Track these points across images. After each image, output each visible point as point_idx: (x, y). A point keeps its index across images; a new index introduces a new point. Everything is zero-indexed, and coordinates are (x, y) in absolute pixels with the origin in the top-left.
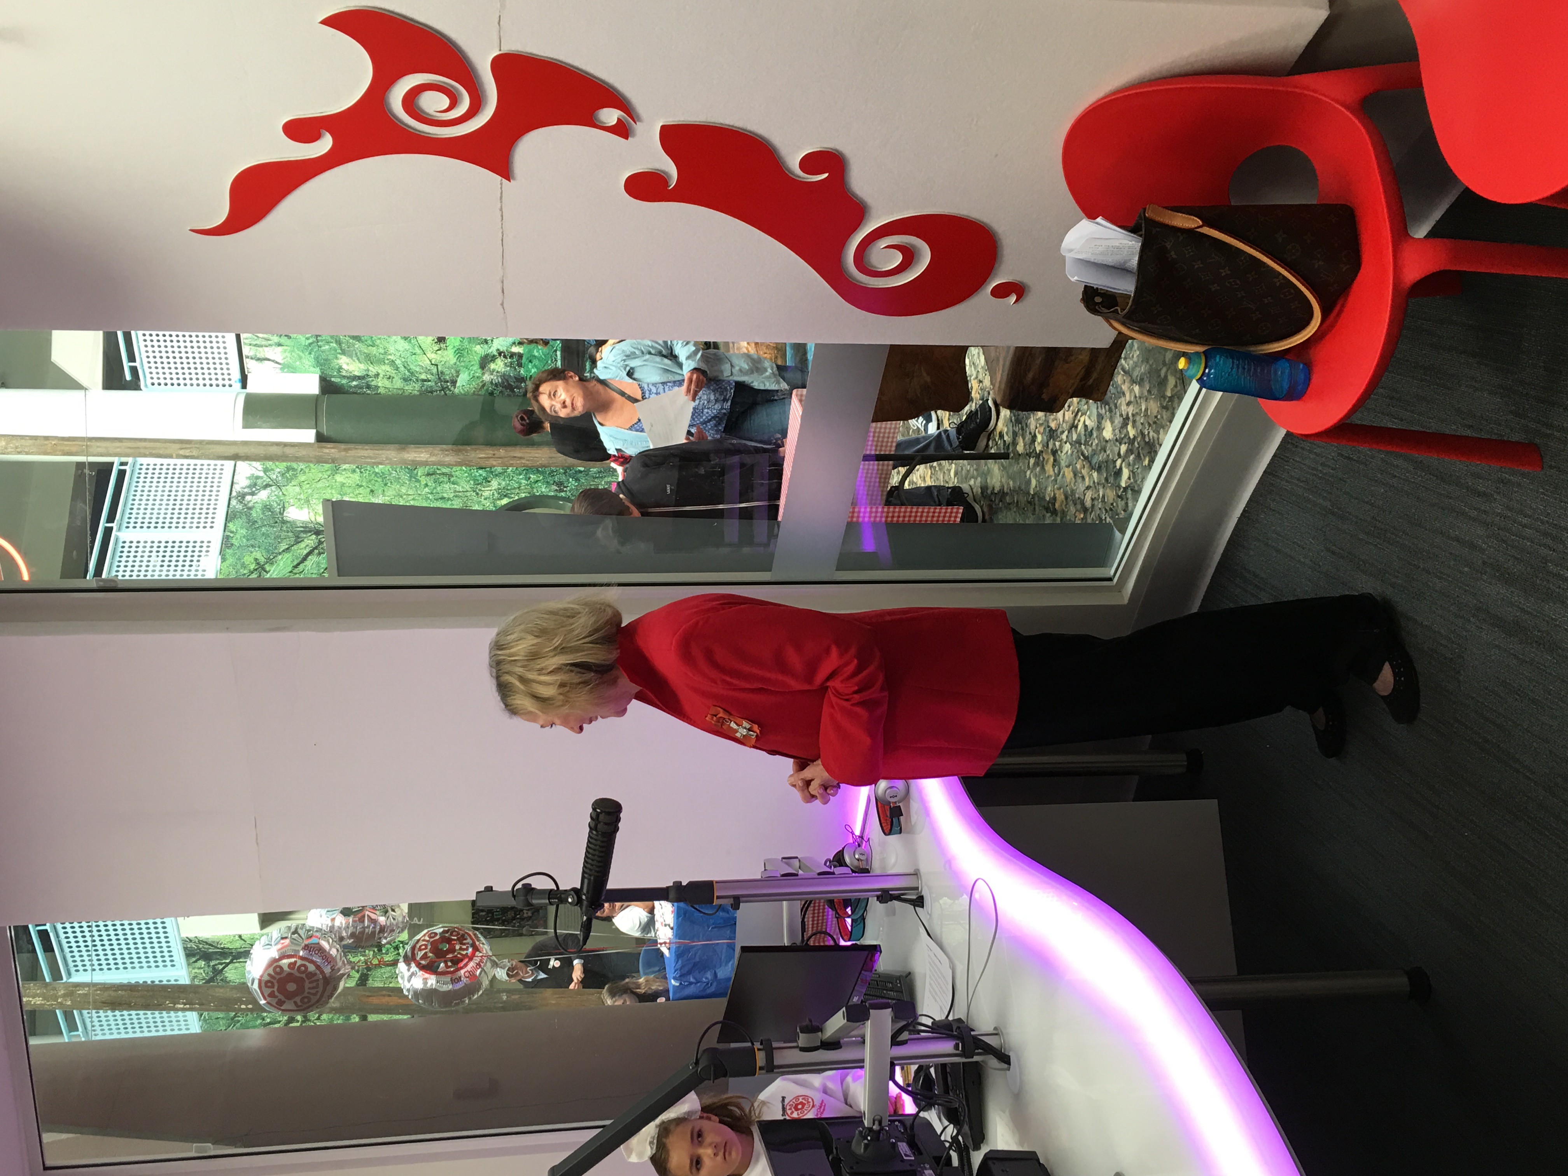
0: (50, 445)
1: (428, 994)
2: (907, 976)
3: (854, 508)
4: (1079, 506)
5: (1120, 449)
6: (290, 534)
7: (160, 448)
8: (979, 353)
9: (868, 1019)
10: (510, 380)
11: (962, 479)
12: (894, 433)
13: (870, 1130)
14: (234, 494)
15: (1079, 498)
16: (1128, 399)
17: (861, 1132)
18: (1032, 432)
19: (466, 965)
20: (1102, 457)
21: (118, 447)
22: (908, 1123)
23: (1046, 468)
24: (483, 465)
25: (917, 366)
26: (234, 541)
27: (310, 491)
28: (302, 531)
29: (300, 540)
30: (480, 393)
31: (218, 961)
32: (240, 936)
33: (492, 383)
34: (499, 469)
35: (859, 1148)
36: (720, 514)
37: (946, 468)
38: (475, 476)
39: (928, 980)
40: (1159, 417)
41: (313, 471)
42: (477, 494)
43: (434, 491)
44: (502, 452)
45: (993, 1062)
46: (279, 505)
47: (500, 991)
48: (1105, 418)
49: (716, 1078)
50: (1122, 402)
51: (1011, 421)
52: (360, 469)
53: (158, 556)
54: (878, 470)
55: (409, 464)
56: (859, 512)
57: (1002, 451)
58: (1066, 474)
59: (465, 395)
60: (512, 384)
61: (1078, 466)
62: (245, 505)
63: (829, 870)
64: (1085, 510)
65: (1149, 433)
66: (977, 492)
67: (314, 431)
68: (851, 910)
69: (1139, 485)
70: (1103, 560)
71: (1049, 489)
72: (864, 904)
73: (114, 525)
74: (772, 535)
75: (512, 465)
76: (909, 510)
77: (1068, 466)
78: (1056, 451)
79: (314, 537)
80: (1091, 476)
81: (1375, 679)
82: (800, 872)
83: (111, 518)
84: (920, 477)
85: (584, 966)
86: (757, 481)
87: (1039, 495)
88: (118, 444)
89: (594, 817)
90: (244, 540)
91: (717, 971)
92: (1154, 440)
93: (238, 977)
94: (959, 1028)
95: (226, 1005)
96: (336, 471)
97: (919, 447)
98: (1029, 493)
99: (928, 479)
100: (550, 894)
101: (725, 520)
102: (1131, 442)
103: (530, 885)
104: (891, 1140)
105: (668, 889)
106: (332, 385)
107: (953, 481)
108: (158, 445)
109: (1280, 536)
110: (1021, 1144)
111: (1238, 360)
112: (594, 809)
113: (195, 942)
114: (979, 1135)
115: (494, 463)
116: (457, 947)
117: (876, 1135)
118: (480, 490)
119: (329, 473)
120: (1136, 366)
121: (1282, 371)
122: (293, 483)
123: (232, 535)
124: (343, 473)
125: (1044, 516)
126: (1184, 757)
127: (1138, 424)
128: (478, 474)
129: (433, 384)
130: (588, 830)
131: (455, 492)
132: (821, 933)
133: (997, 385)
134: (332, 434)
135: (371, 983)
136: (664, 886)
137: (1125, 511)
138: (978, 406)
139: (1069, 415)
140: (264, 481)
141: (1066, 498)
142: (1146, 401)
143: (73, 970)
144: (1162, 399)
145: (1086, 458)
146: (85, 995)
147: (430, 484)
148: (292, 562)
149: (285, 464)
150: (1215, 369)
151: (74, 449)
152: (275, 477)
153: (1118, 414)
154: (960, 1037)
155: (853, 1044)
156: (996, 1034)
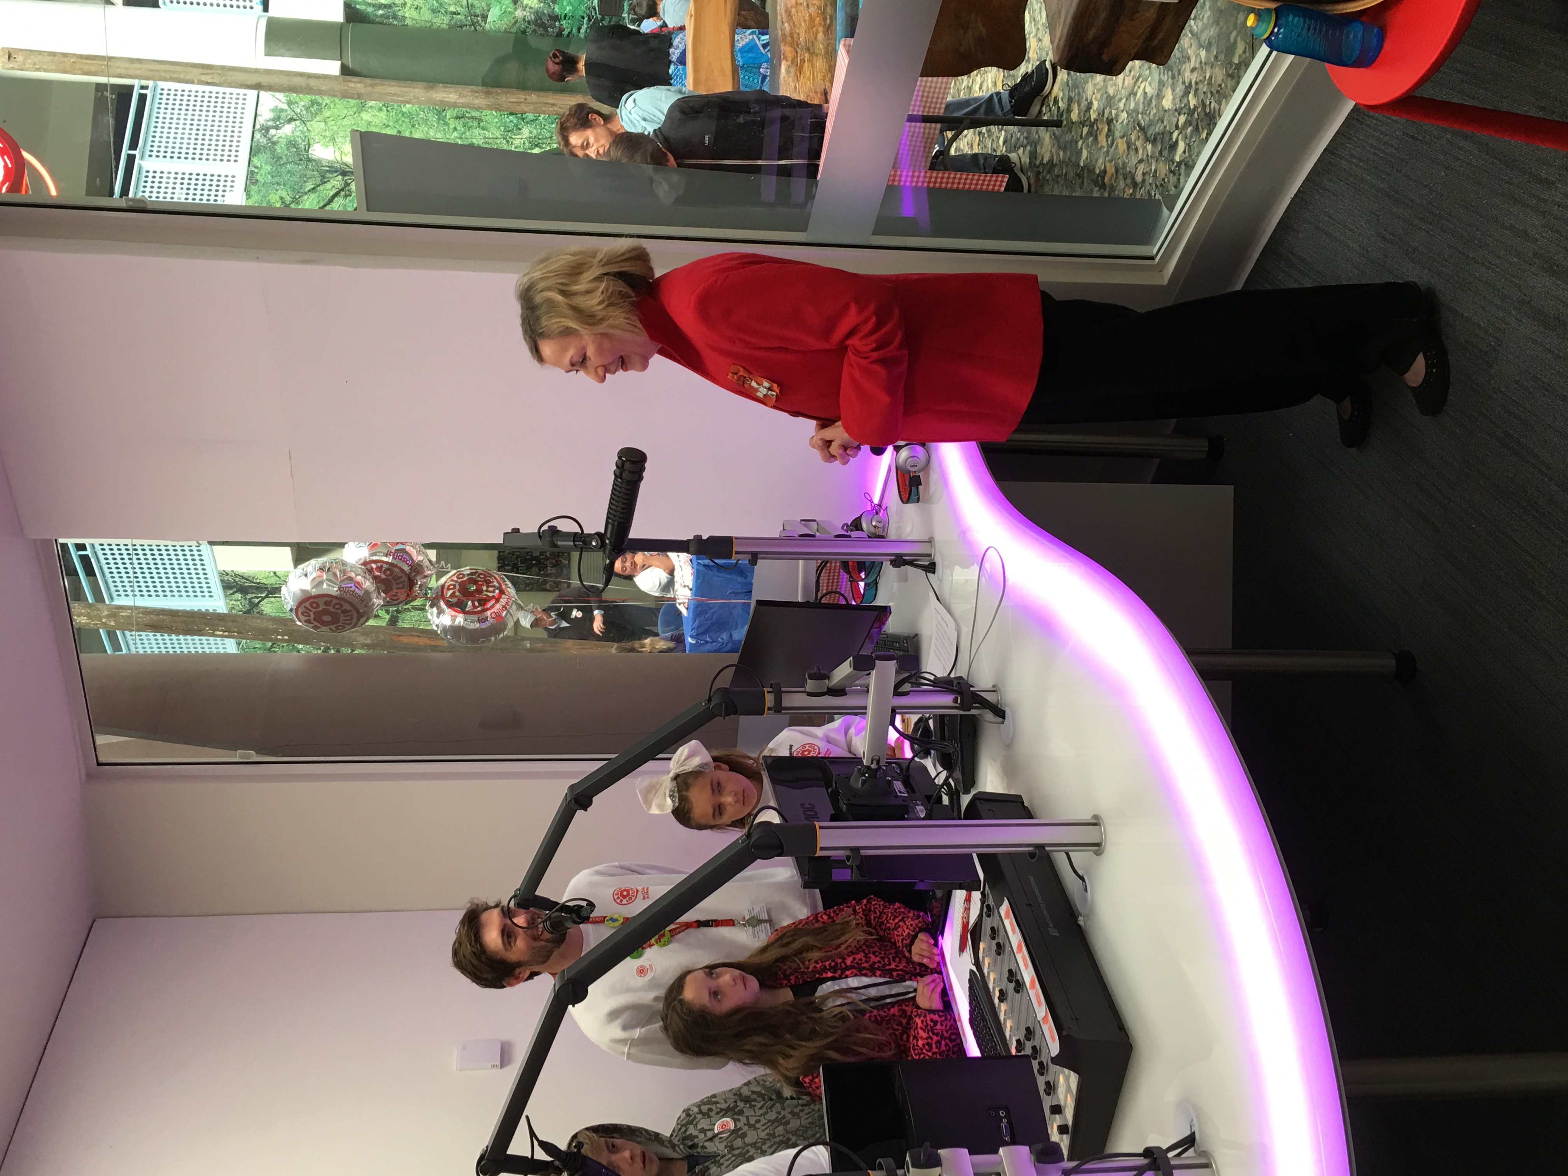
0: (69, 63)
1: (456, 631)
2: (914, 637)
3: (896, 171)
4: (1129, 181)
5: (1178, 120)
6: (315, 173)
7: (180, 72)
8: (1040, 8)
9: (873, 670)
10: (543, 17)
11: (1011, 147)
12: (944, 93)
13: (868, 768)
14: (258, 126)
15: (1130, 172)
16: (1192, 65)
17: (860, 770)
18: (1089, 98)
19: (492, 607)
20: (1159, 128)
21: (138, 69)
22: (904, 766)
23: (1099, 139)
24: (514, 111)
25: (973, 16)
26: (258, 177)
27: (335, 128)
28: (328, 171)
29: (326, 180)
30: (512, 30)
31: (254, 595)
32: (275, 573)
33: (524, 19)
34: (531, 116)
35: (857, 783)
36: (757, 169)
37: (995, 135)
38: (506, 122)
39: (934, 641)
40: (1223, 86)
41: (338, 106)
42: (508, 142)
43: (463, 136)
44: (534, 97)
45: (989, 716)
46: (304, 141)
47: (523, 639)
48: (1166, 85)
49: (727, 715)
50: (1187, 67)
51: (1068, 85)
52: (387, 107)
53: (182, 189)
54: (924, 133)
55: (437, 105)
56: (901, 176)
57: (1055, 119)
58: (1119, 145)
59: (495, 31)
60: (546, 22)
61: (1133, 138)
62: (269, 139)
63: (846, 533)
64: (1135, 185)
65: (1210, 103)
66: (1025, 162)
67: (339, 63)
68: (865, 574)
69: (1193, 160)
70: (1147, 239)
71: (1100, 161)
72: (877, 569)
73: (136, 152)
74: (810, 196)
75: (544, 112)
76: (952, 176)
77: (1122, 137)
78: (1112, 120)
79: (340, 177)
80: (1145, 148)
81: (1407, 370)
82: (818, 534)
83: (134, 145)
84: (968, 144)
85: (604, 616)
86: (798, 134)
87: (1089, 168)
88: (137, 66)
89: (620, 465)
90: (269, 177)
91: (733, 633)
92: (1214, 111)
93: (274, 611)
94: (959, 683)
95: (263, 634)
96: (362, 107)
97: (967, 110)
98: (1078, 165)
99: (975, 146)
100: (575, 536)
101: (762, 176)
102: (1191, 112)
103: (556, 527)
104: (887, 778)
105: (688, 542)
106: (358, 13)
107: (1002, 150)
108: (178, 68)
109: (1333, 219)
110: (1009, 786)
111: (1310, 19)
112: (620, 458)
113: (231, 576)
114: (970, 779)
115: (526, 109)
116: (485, 588)
117: (874, 773)
118: (511, 138)
119: (355, 109)
120: (1205, 29)
121: (1356, 33)
122: (318, 118)
123: (256, 171)
124: (370, 110)
125: (1092, 190)
126: (1206, 443)
127: (1200, 92)
128: (508, 120)
129: (463, 17)
130: (613, 477)
131: (485, 138)
132: (836, 593)
133: (1056, 41)
134: (357, 68)
135: (400, 624)
136: (685, 539)
137: (1176, 187)
138: (1034, 67)
139: (1129, 81)
140: (289, 114)
141: (1117, 171)
142: (1212, 67)
143: (115, 594)
144: (1228, 66)
145: (1142, 129)
146: (128, 617)
147: (458, 128)
148: (318, 202)
149: (309, 97)
150: (1285, 28)
151: (93, 69)
152: (299, 111)
153: (1181, 81)
154: (960, 692)
155: (857, 692)
156: (994, 691)
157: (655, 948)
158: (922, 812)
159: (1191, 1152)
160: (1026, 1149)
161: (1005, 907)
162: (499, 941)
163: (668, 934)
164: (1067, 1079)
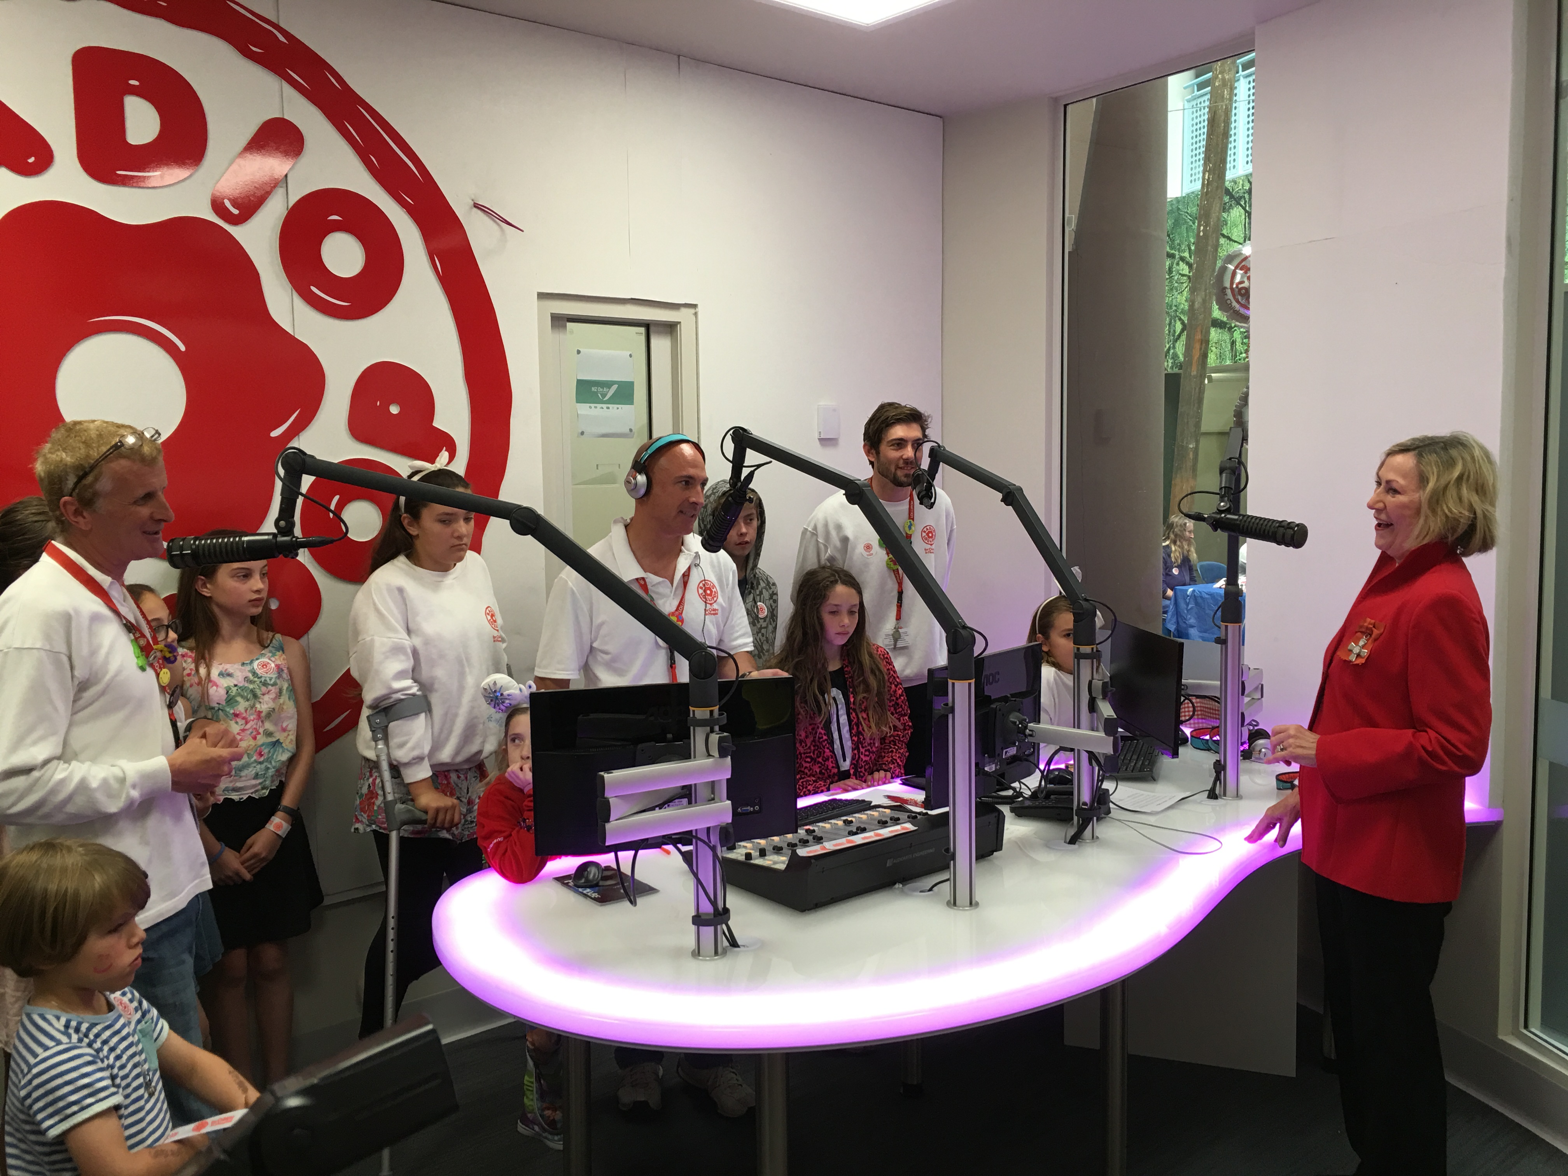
9: (1106, 734)
13: (1026, 727)
17: (1025, 720)
22: (1031, 758)
35: (1014, 717)
39: (1152, 794)
45: (1072, 832)
63: (1247, 723)
72: (1215, 750)
82: (1246, 699)
89: (1291, 525)
94: (1102, 809)
104: (1018, 743)
105: (1237, 585)
110: (1009, 840)
112: (1298, 525)
114: (1022, 812)
117: (1022, 731)
130: (1280, 520)
132: (1194, 710)
146: (1223, 97)
154: (1092, 808)
155: (1092, 722)
156: (1093, 837)
157: (886, 558)
158: (990, 769)
159: (726, 943)
160: (730, 821)
161: (910, 827)
162: (894, 437)
163: (895, 567)
164: (783, 862)
